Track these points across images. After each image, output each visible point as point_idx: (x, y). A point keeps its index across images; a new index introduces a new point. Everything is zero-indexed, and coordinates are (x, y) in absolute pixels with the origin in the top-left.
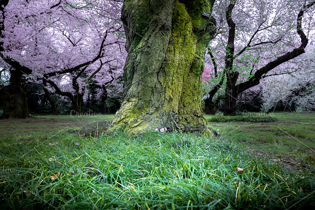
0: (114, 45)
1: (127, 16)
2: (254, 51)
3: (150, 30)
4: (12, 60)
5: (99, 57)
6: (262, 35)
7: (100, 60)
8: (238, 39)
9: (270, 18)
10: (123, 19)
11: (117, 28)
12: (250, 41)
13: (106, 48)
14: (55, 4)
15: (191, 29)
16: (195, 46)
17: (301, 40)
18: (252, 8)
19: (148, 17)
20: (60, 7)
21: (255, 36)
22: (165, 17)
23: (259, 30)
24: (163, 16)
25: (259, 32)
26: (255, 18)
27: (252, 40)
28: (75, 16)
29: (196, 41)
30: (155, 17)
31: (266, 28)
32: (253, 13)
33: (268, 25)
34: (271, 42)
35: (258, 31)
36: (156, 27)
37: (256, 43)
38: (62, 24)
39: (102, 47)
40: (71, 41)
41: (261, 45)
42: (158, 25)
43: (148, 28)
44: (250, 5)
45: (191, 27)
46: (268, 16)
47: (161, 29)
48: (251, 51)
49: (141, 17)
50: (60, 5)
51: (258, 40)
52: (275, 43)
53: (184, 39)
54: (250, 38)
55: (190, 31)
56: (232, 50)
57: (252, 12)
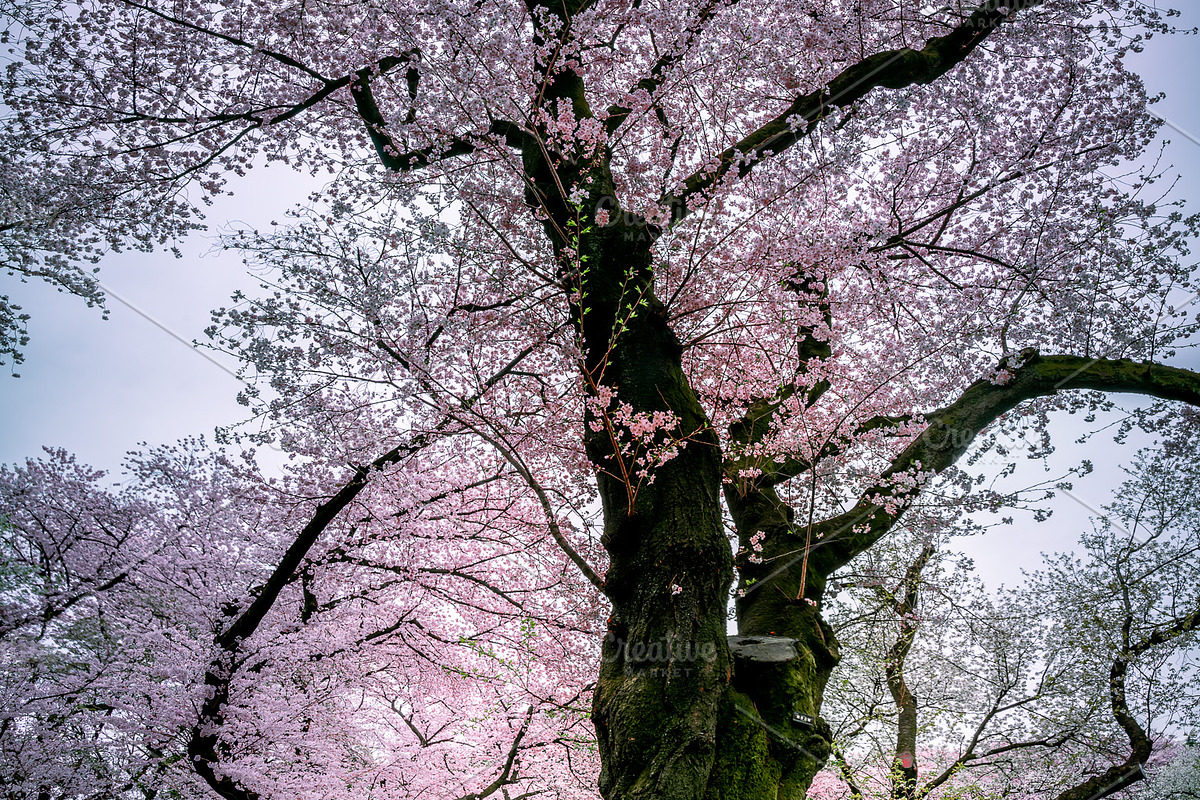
0: (551, 747)
1: (607, 716)
2: (991, 768)
3: (663, 753)
4: (237, 787)
5: (503, 781)
6: (1011, 721)
7: (505, 792)
8: (935, 733)
9: (1030, 675)
10: (598, 719)
11: (563, 701)
12: (975, 741)
13: (526, 756)
14: (383, 627)
15: (765, 748)
16: (776, 787)
17: (1128, 740)
18: (969, 649)
19: (658, 721)
20: (397, 635)
21: (989, 725)
22: (698, 723)
23: (1000, 706)
24: (694, 720)
25: (1000, 715)
26: (981, 674)
27: (980, 737)
28: (438, 661)
29: (779, 775)
30: (675, 721)
31: (1019, 704)
32: (973, 662)
33: (1026, 693)
34: (1044, 743)
35: (995, 710)
36: (678, 745)
37: (993, 746)
38: (393, 681)
39: (513, 753)
40: (414, 730)
41: (1011, 753)
42: (682, 742)
43: (659, 747)
44: (962, 639)
45: (765, 741)
46: (1023, 670)
47: (688, 750)
48: (978, 769)
49: (643, 721)
50: (398, 631)
51: (1000, 737)
52: (1054, 745)
53: (748, 771)
54: (973, 732)
55: (762, 753)
56: (911, 773)
57: (970, 658)
